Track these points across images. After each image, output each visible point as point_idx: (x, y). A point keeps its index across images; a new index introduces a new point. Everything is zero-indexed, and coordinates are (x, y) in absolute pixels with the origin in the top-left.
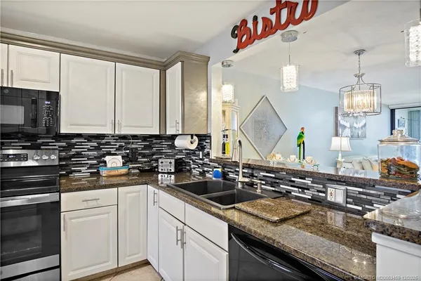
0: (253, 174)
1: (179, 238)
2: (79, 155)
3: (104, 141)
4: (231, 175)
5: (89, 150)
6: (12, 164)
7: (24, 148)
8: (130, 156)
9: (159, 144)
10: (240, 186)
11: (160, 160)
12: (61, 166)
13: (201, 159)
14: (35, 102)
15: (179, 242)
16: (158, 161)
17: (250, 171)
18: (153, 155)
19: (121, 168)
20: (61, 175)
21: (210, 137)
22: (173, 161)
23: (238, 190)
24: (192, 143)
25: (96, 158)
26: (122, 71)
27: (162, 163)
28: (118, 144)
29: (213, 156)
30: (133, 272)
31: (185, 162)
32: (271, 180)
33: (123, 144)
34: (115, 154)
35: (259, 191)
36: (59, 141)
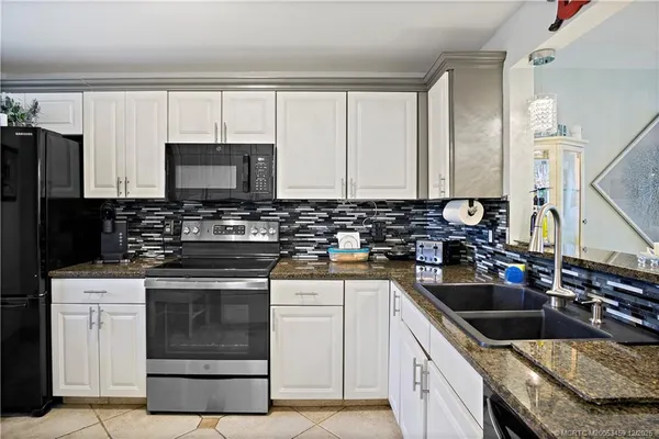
0: (590, 282)
1: (418, 380)
2: (304, 229)
3: (336, 210)
4: (545, 280)
5: (317, 223)
6: (233, 238)
7: (244, 218)
8: (373, 234)
9: (422, 215)
10: (554, 303)
11: (419, 243)
12: (281, 243)
13: (490, 244)
14: (248, 160)
15: (418, 387)
16: (415, 242)
17: (584, 276)
18: (411, 232)
19: (358, 251)
20: (282, 256)
21: (507, 202)
22: (440, 245)
23: (548, 311)
24: (470, 214)
25: (326, 234)
26: (357, 102)
27: (422, 246)
28: (357, 215)
29: (512, 240)
30: (366, 412)
31: (464, 248)
32: (632, 299)
33: (364, 215)
34: (352, 230)
35: (595, 320)
36: (281, 210)
